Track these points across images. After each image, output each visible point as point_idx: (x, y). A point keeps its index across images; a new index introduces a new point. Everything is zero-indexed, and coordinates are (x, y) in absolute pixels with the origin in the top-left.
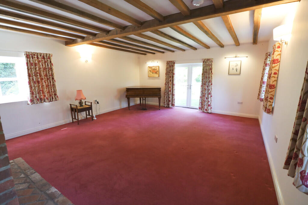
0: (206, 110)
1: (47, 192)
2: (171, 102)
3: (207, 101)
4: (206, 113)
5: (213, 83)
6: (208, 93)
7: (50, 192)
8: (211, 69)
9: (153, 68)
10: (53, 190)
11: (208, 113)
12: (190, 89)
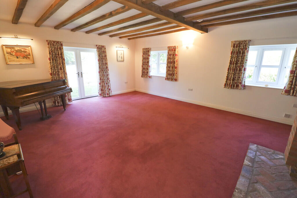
0: (108, 94)
1: (251, 165)
2: (67, 97)
3: (107, 86)
4: (108, 97)
5: (109, 69)
6: (107, 79)
7: (250, 163)
8: (106, 56)
9: (16, 48)
10: (246, 162)
11: (110, 96)
12: (82, 77)
